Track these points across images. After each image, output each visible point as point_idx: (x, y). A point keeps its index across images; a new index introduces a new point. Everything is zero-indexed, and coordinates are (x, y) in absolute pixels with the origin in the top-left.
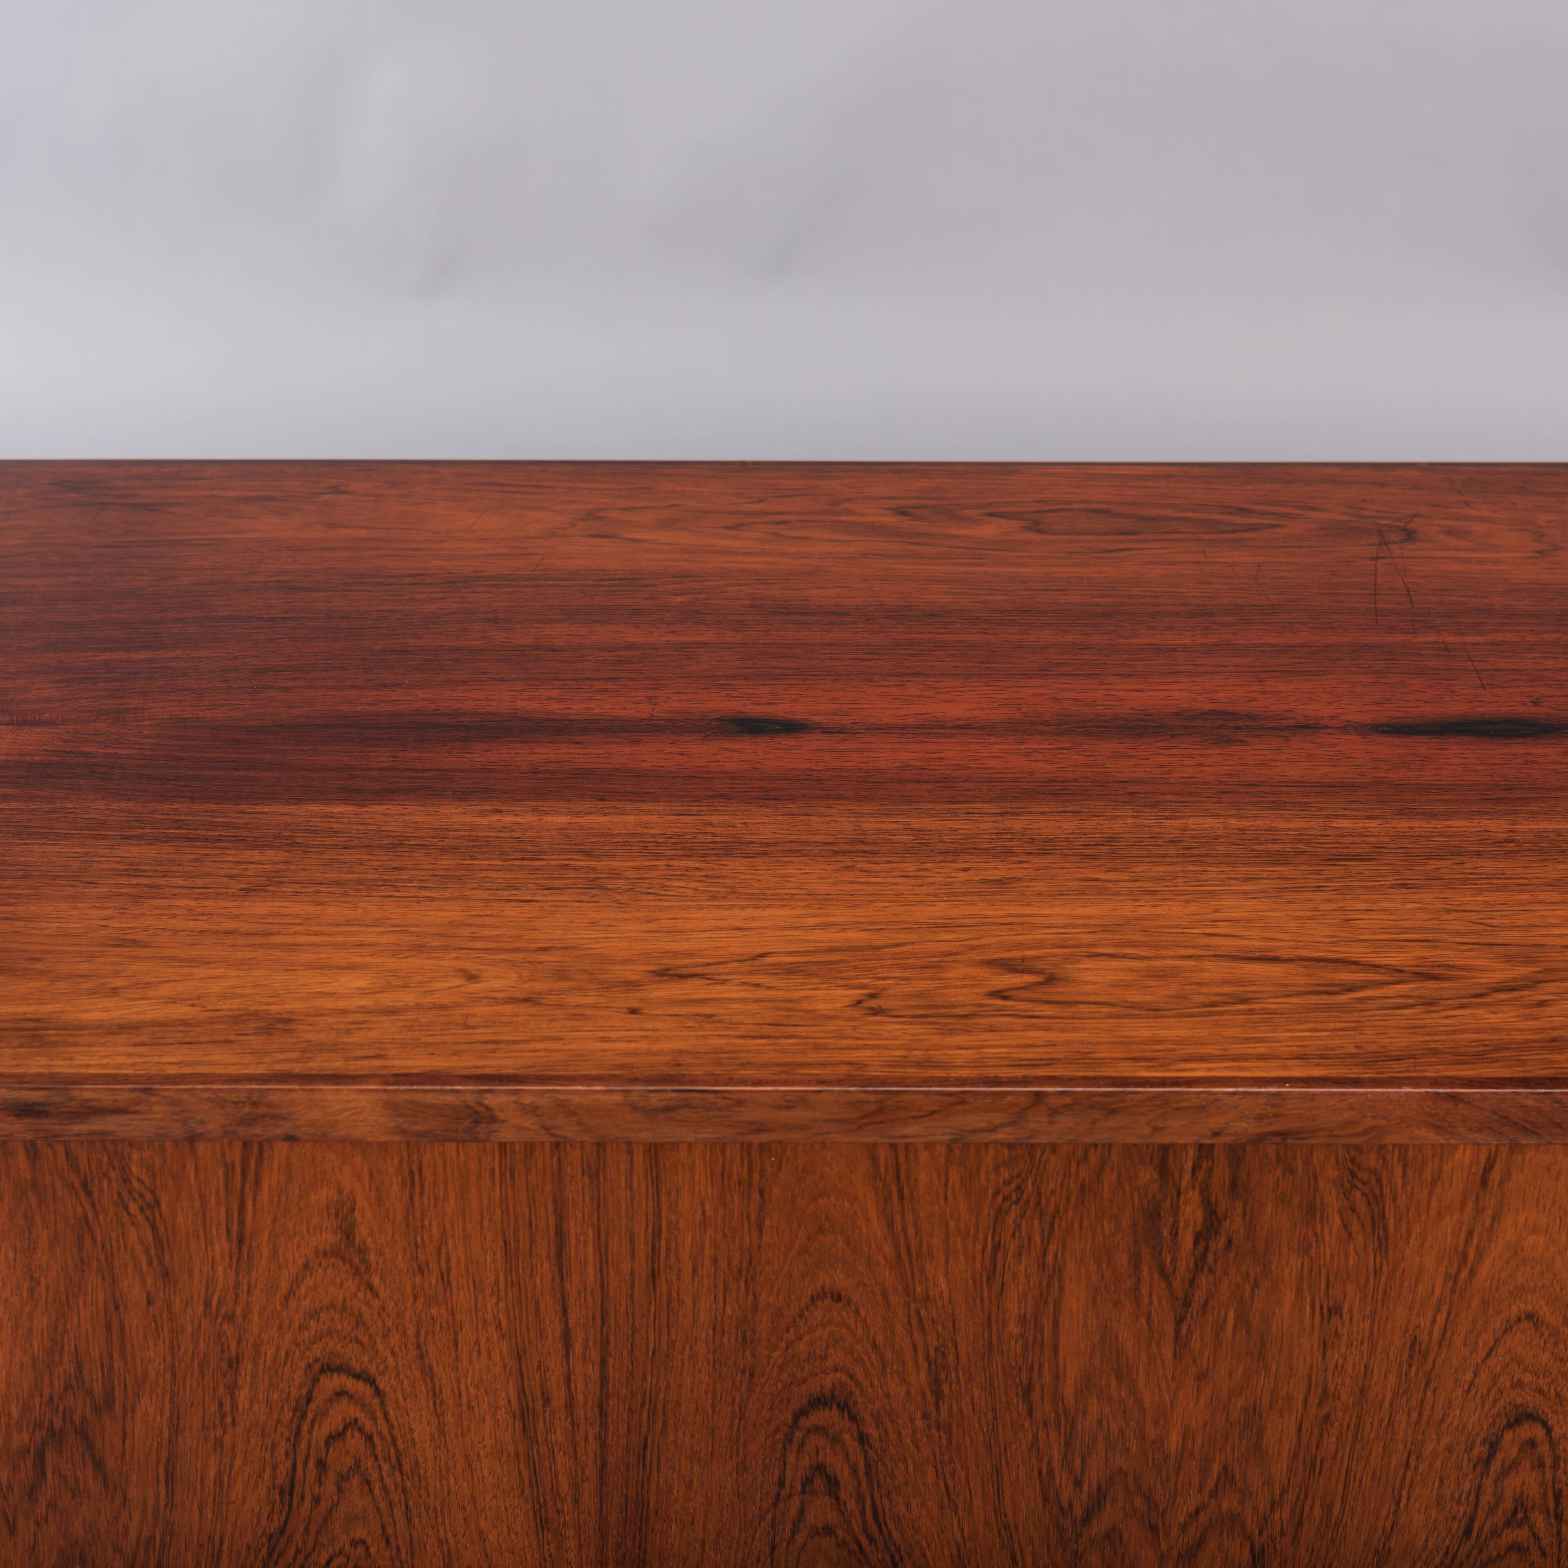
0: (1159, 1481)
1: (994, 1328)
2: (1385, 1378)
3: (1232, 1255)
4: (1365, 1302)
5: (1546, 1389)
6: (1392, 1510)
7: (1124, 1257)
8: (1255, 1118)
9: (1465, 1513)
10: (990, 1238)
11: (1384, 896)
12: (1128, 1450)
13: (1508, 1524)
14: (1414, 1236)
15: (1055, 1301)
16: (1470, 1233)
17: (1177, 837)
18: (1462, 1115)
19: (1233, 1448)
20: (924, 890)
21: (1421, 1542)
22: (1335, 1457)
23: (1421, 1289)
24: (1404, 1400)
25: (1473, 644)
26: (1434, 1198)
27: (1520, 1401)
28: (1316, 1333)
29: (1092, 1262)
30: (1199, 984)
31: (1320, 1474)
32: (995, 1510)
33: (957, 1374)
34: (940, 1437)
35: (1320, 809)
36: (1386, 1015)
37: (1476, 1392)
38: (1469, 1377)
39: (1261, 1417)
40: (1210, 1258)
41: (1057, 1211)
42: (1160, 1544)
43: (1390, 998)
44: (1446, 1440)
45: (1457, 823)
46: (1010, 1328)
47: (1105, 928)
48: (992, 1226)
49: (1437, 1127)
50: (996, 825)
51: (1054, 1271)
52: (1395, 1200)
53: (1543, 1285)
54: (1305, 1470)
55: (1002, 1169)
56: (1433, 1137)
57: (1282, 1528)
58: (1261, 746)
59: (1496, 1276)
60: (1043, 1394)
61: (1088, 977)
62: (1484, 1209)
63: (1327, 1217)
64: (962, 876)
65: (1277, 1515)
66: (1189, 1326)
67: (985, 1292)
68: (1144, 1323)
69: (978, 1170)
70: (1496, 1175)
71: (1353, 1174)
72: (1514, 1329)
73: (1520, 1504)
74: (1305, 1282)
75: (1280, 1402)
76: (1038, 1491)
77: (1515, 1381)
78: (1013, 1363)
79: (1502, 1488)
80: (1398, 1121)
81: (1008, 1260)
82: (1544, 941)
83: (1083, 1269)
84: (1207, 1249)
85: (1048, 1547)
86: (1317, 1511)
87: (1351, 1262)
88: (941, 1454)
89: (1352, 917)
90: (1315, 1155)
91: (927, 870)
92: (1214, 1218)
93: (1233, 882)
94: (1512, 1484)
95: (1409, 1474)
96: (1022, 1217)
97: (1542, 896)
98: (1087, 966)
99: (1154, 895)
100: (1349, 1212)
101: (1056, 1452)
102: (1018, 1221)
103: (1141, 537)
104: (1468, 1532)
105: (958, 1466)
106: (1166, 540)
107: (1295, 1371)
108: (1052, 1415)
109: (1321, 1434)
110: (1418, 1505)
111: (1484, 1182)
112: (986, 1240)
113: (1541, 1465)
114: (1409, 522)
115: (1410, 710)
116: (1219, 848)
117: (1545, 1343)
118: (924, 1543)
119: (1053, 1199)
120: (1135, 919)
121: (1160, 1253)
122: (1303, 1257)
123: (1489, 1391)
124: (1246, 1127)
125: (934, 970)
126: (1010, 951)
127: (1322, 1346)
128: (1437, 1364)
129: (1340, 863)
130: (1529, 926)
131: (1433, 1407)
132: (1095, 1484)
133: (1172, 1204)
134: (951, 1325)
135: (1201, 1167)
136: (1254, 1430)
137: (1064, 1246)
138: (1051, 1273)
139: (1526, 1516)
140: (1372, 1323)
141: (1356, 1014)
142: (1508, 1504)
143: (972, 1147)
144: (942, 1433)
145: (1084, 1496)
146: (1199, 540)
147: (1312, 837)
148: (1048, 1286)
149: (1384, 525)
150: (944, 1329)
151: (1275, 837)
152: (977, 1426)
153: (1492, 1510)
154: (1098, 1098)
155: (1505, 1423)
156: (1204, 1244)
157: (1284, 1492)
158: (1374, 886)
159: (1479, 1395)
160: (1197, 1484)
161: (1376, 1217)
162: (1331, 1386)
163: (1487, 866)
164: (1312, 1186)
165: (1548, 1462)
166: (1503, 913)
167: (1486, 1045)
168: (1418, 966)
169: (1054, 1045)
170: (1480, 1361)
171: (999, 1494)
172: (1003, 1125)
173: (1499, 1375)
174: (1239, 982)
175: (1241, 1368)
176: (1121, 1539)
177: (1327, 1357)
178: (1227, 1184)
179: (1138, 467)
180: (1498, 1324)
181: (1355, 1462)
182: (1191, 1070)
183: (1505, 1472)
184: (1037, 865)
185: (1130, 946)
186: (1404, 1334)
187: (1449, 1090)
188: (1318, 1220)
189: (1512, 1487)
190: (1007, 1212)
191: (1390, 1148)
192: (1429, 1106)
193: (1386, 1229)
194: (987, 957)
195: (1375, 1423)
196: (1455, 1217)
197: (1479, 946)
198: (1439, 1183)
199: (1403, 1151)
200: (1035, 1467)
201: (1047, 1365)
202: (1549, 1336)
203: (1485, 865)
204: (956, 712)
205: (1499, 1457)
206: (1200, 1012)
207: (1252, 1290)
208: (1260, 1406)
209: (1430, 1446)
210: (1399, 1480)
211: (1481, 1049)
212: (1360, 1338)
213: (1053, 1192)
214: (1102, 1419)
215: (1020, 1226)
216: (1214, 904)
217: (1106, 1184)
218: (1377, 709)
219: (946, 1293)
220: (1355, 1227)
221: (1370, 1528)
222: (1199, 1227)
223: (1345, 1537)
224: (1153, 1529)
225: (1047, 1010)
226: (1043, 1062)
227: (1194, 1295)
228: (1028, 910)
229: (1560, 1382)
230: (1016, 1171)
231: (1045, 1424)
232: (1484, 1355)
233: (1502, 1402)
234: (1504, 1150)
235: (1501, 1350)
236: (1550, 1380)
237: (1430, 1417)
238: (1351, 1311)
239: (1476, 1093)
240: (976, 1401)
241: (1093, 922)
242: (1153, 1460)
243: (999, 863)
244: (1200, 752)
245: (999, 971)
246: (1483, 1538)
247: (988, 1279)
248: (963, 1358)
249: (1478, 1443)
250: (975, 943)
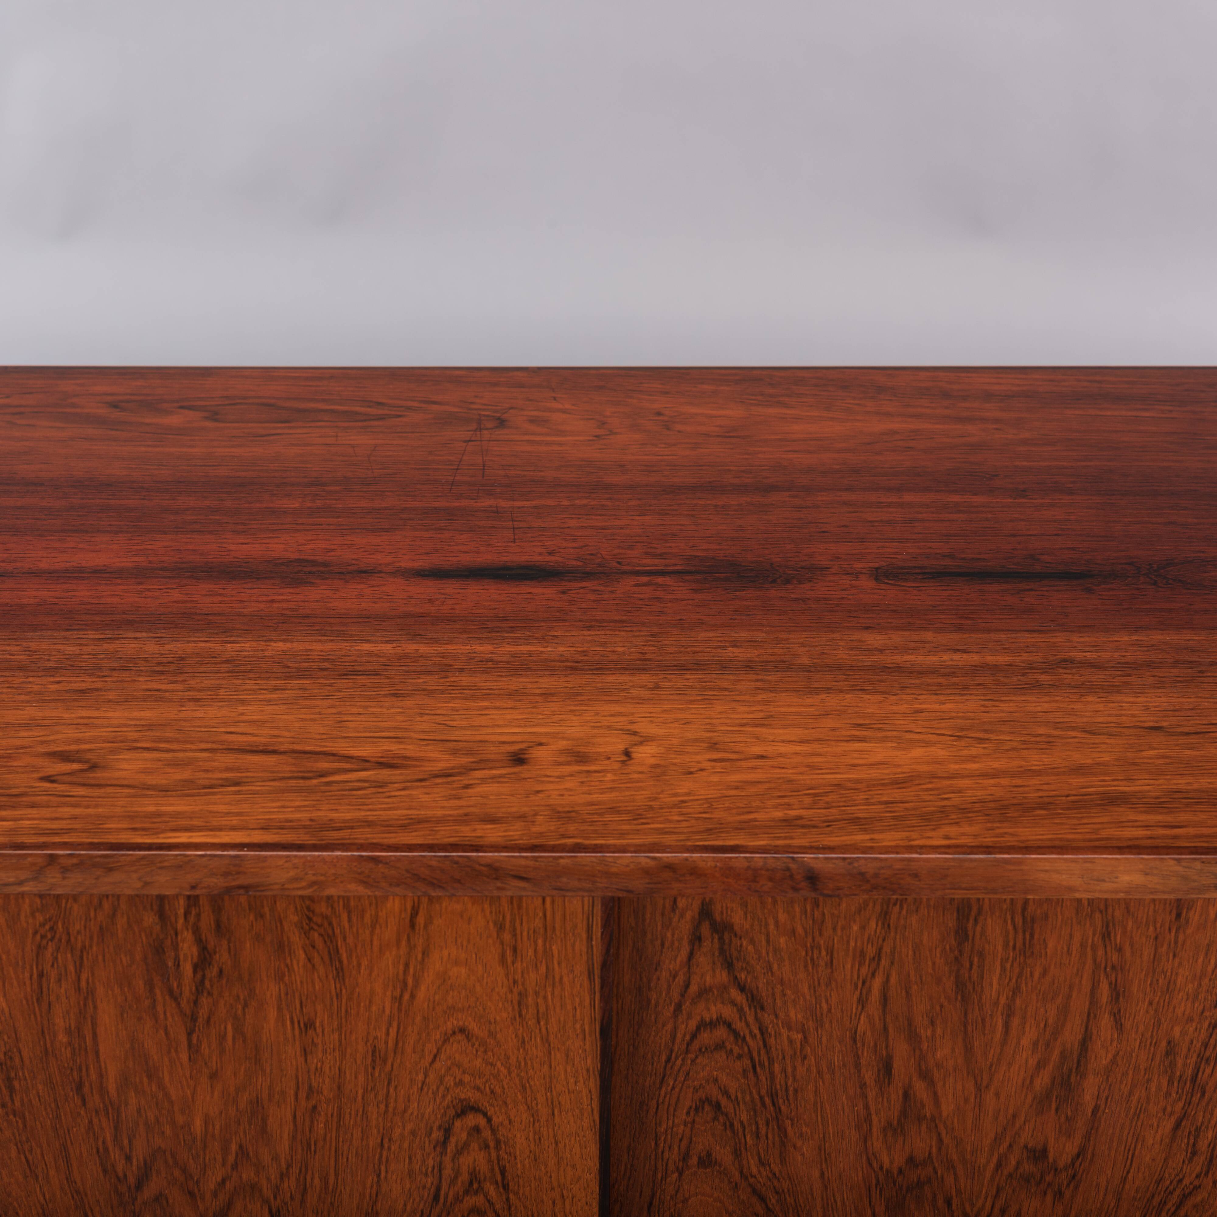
0: (191, 1157)
1: (47, 1037)
2: (356, 1077)
3: (224, 982)
4: (332, 1019)
5: (483, 1088)
6: (374, 1181)
7: (141, 983)
8: (222, 875)
9: (432, 1184)
10: (35, 968)
11: (376, 703)
12: (163, 1132)
13: (467, 1192)
14: (363, 968)
15: (92, 1017)
16: (407, 965)
17: (232, 657)
18: (383, 873)
19: (245, 1132)
20: (22, 697)
21: (401, 1206)
22: (325, 1139)
23: (374, 1008)
24: (372, 1096)
25: (519, 508)
26: (375, 938)
27: (463, 1096)
28: (297, 1043)
29: (116, 986)
30: (207, 771)
31: (315, 1152)
32: (67, 1179)
33: (23, 1073)
34: (17, 1122)
35: (352, 635)
36: (344, 795)
37: (428, 1089)
38: (421, 1077)
39: (263, 1108)
40: (207, 984)
41: (84, 947)
42: (198, 1206)
43: (351, 782)
44: (409, 1127)
45: (454, 647)
46: (60, 1038)
47: (150, 727)
48: (35, 958)
49: (364, 882)
50: (96, 647)
51: (88, 993)
52: (345, 939)
53: (469, 1006)
54: (303, 1149)
55: (37, 914)
56: (362, 890)
57: (291, 1194)
58: (324, 587)
59: (431, 998)
60: (92, 1089)
61: (124, 766)
62: (415, 946)
63: (294, 952)
64: (54, 687)
65: (286, 1184)
66: (198, 1036)
67: (37, 1009)
68: (163, 1034)
69: (18, 915)
70: (421, 920)
71: (310, 919)
72: (451, 1040)
73: (474, 1176)
74: (284, 1003)
75: (276, 1096)
76: (98, 1164)
77: (457, 1080)
78: (66, 1065)
79: (459, 1164)
80: (333, 878)
81: (51, 985)
82: (487, 738)
83: (110, 992)
84: (204, 976)
85: (112, 1208)
86: (317, 1181)
87: (317, 987)
88: (19, 1135)
89: (345, 719)
90: (278, 904)
91: (29, 682)
92: (206, 953)
93: (263, 692)
94: (466, 1162)
95: (385, 1153)
96: (58, 952)
97: (498, 704)
98: (126, 757)
99: (197, 702)
100: (311, 948)
101: (108, 1135)
102: (55, 954)
103: (292, 425)
104: (436, 1198)
105: (33, 1144)
106: (310, 427)
107: (285, 1072)
108: (101, 1105)
109: (312, 1122)
110: (394, 1177)
111: (412, 925)
112: (32, 969)
113: (487, 1147)
114: (504, 413)
115: (450, 559)
116: (261, 665)
117: (477, 1051)
118: (15, 1204)
119: (79, 937)
120: (176, 721)
121: (168, 979)
122: (279, 983)
123: (438, 1088)
124: (218, 882)
125: (5, 760)
126: (69, 745)
127: (303, 1053)
128: (395, 1067)
129: (352, 677)
130: (480, 726)
131: (396, 1101)
132: (141, 1159)
133: (172, 942)
134: (13, 1035)
135: (191, 913)
136: (260, 1118)
137: (93, 974)
138: (85, 994)
139: (480, 1186)
140: (340, 1035)
141: (320, 794)
142: (465, 1177)
143: (12, 897)
144: (18, 1119)
145: (134, 1168)
146: (337, 427)
147: (337, 657)
148: (85, 1005)
149: (484, 415)
150: (9, 1038)
151: (308, 657)
152: (44, 1113)
153: (453, 1181)
154: (98, 859)
155: (454, 1113)
156: (201, 973)
157: (289, 1166)
158: (371, 695)
159: (431, 1091)
160: (221, 1160)
161: (332, 952)
162: (315, 1084)
163: (465, 679)
164: (279, 928)
165: (492, 1144)
166: (464, 716)
167: (412, 819)
168: (382, 757)
169: (76, 818)
170: (428, 1065)
171: (68, 1166)
172: (27, 880)
173: (444, 1076)
174: (238, 769)
175: (243, 1070)
176: (167, 1202)
177: (308, 1061)
178: (213, 926)
179: (311, 371)
180: (438, 1037)
181: (341, 1144)
182: (175, 837)
183: (460, 1151)
184: (116, 679)
185: (165, 742)
186: (366, 1044)
187: (370, 854)
188: (287, 955)
189: (466, 1164)
190: (46, 948)
191: (336, 899)
192: (356, 866)
193: (341, 962)
194: (50, 750)
195: (353, 1113)
196: (394, 953)
197: (435, 742)
198: (378, 926)
199: (346, 901)
200: (93, 1145)
201: (92, 1066)
202: (479, 1045)
203: (464, 679)
204: (99, 560)
205: (453, 1140)
206: (199, 793)
207: (244, 1009)
208: (261, 1099)
209: (397, 1131)
210: (377, 1157)
211: (406, 822)
212: (332, 1047)
213: (79, 932)
214: (140, 1109)
215: (56, 958)
216: (241, 708)
217: (119, 926)
218: (426, 558)
219: (6, 1010)
220: (317, 960)
221: (360, 1194)
222: (195, 960)
223: (341, 1202)
224: (191, 1194)
225: (81, 791)
226: (63, 831)
227: (198, 1013)
228: (96, 714)
229: (493, 1081)
230: (48, 916)
231: (97, 1112)
232: (430, 1060)
233: (449, 1097)
234: (425, 900)
235: (443, 1056)
236: (484, 1080)
237: (395, 1109)
238: (322, 1026)
239: (391, 856)
240: (41, 1094)
241: (142, 722)
242: (184, 1141)
243: (87, 677)
244: (275, 591)
245: (55, 760)
246: (448, 1203)
247: (38, 1000)
248: (27, 1061)
249: (435, 1128)
250: (46, 739)
